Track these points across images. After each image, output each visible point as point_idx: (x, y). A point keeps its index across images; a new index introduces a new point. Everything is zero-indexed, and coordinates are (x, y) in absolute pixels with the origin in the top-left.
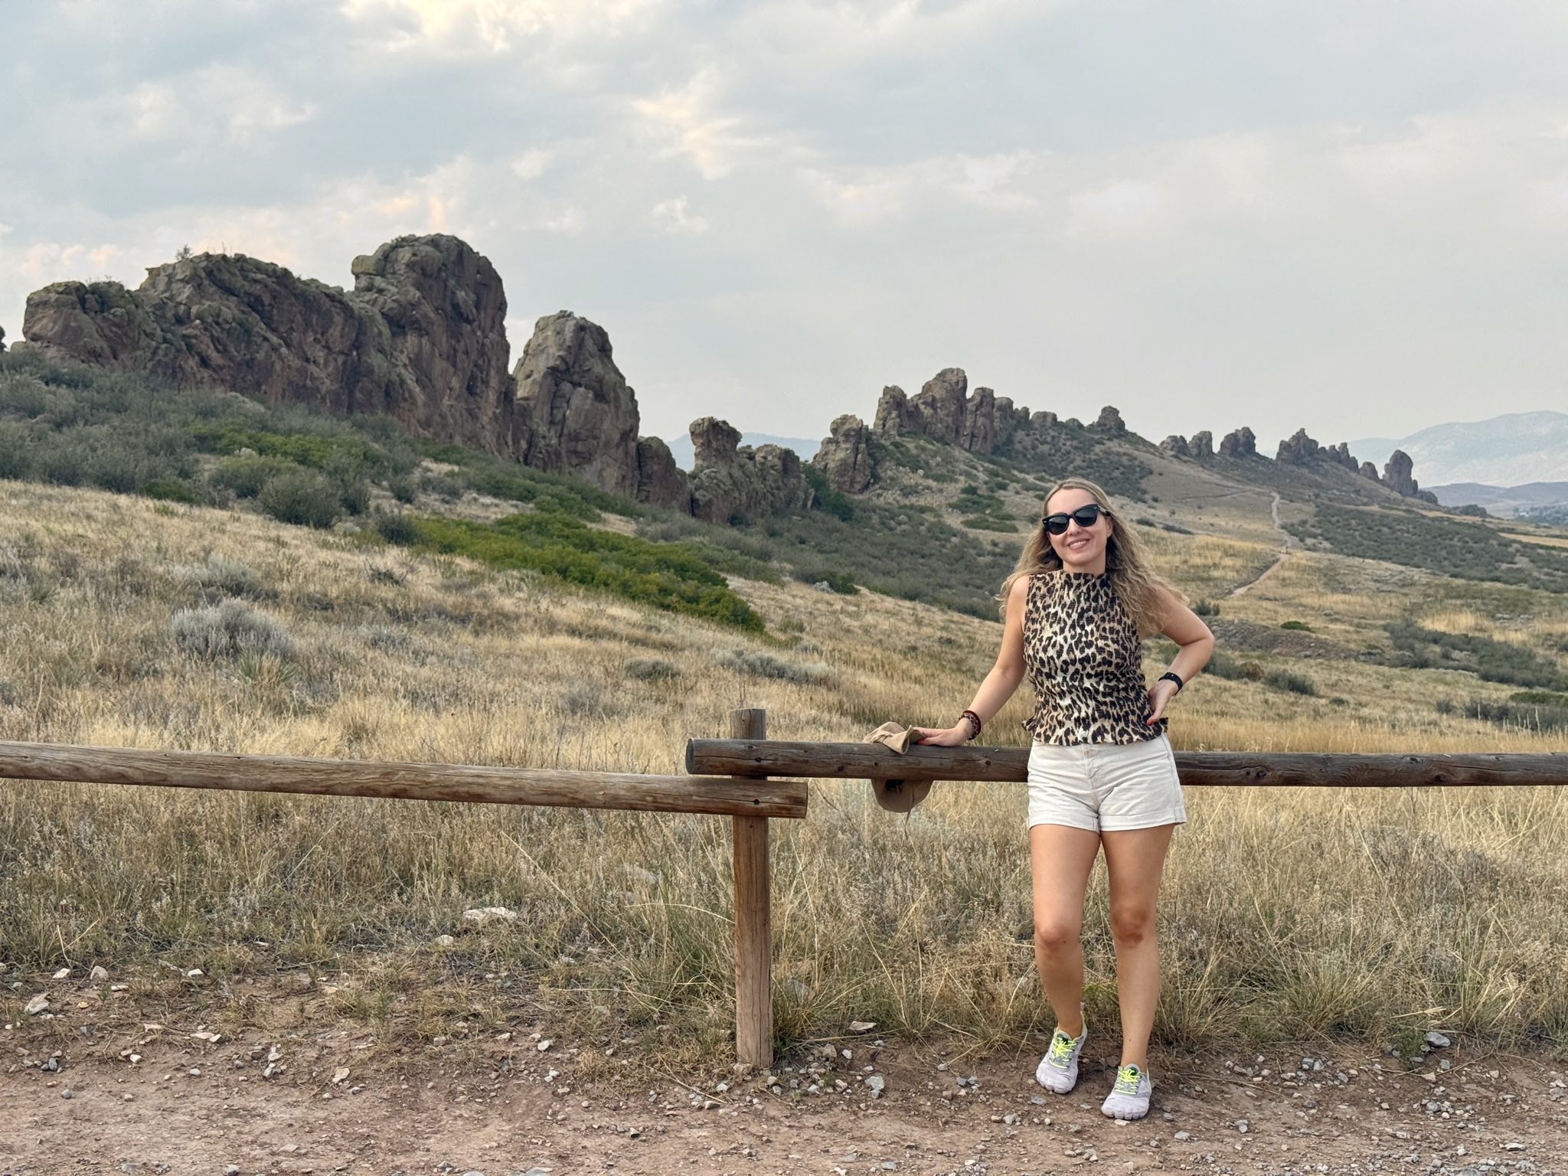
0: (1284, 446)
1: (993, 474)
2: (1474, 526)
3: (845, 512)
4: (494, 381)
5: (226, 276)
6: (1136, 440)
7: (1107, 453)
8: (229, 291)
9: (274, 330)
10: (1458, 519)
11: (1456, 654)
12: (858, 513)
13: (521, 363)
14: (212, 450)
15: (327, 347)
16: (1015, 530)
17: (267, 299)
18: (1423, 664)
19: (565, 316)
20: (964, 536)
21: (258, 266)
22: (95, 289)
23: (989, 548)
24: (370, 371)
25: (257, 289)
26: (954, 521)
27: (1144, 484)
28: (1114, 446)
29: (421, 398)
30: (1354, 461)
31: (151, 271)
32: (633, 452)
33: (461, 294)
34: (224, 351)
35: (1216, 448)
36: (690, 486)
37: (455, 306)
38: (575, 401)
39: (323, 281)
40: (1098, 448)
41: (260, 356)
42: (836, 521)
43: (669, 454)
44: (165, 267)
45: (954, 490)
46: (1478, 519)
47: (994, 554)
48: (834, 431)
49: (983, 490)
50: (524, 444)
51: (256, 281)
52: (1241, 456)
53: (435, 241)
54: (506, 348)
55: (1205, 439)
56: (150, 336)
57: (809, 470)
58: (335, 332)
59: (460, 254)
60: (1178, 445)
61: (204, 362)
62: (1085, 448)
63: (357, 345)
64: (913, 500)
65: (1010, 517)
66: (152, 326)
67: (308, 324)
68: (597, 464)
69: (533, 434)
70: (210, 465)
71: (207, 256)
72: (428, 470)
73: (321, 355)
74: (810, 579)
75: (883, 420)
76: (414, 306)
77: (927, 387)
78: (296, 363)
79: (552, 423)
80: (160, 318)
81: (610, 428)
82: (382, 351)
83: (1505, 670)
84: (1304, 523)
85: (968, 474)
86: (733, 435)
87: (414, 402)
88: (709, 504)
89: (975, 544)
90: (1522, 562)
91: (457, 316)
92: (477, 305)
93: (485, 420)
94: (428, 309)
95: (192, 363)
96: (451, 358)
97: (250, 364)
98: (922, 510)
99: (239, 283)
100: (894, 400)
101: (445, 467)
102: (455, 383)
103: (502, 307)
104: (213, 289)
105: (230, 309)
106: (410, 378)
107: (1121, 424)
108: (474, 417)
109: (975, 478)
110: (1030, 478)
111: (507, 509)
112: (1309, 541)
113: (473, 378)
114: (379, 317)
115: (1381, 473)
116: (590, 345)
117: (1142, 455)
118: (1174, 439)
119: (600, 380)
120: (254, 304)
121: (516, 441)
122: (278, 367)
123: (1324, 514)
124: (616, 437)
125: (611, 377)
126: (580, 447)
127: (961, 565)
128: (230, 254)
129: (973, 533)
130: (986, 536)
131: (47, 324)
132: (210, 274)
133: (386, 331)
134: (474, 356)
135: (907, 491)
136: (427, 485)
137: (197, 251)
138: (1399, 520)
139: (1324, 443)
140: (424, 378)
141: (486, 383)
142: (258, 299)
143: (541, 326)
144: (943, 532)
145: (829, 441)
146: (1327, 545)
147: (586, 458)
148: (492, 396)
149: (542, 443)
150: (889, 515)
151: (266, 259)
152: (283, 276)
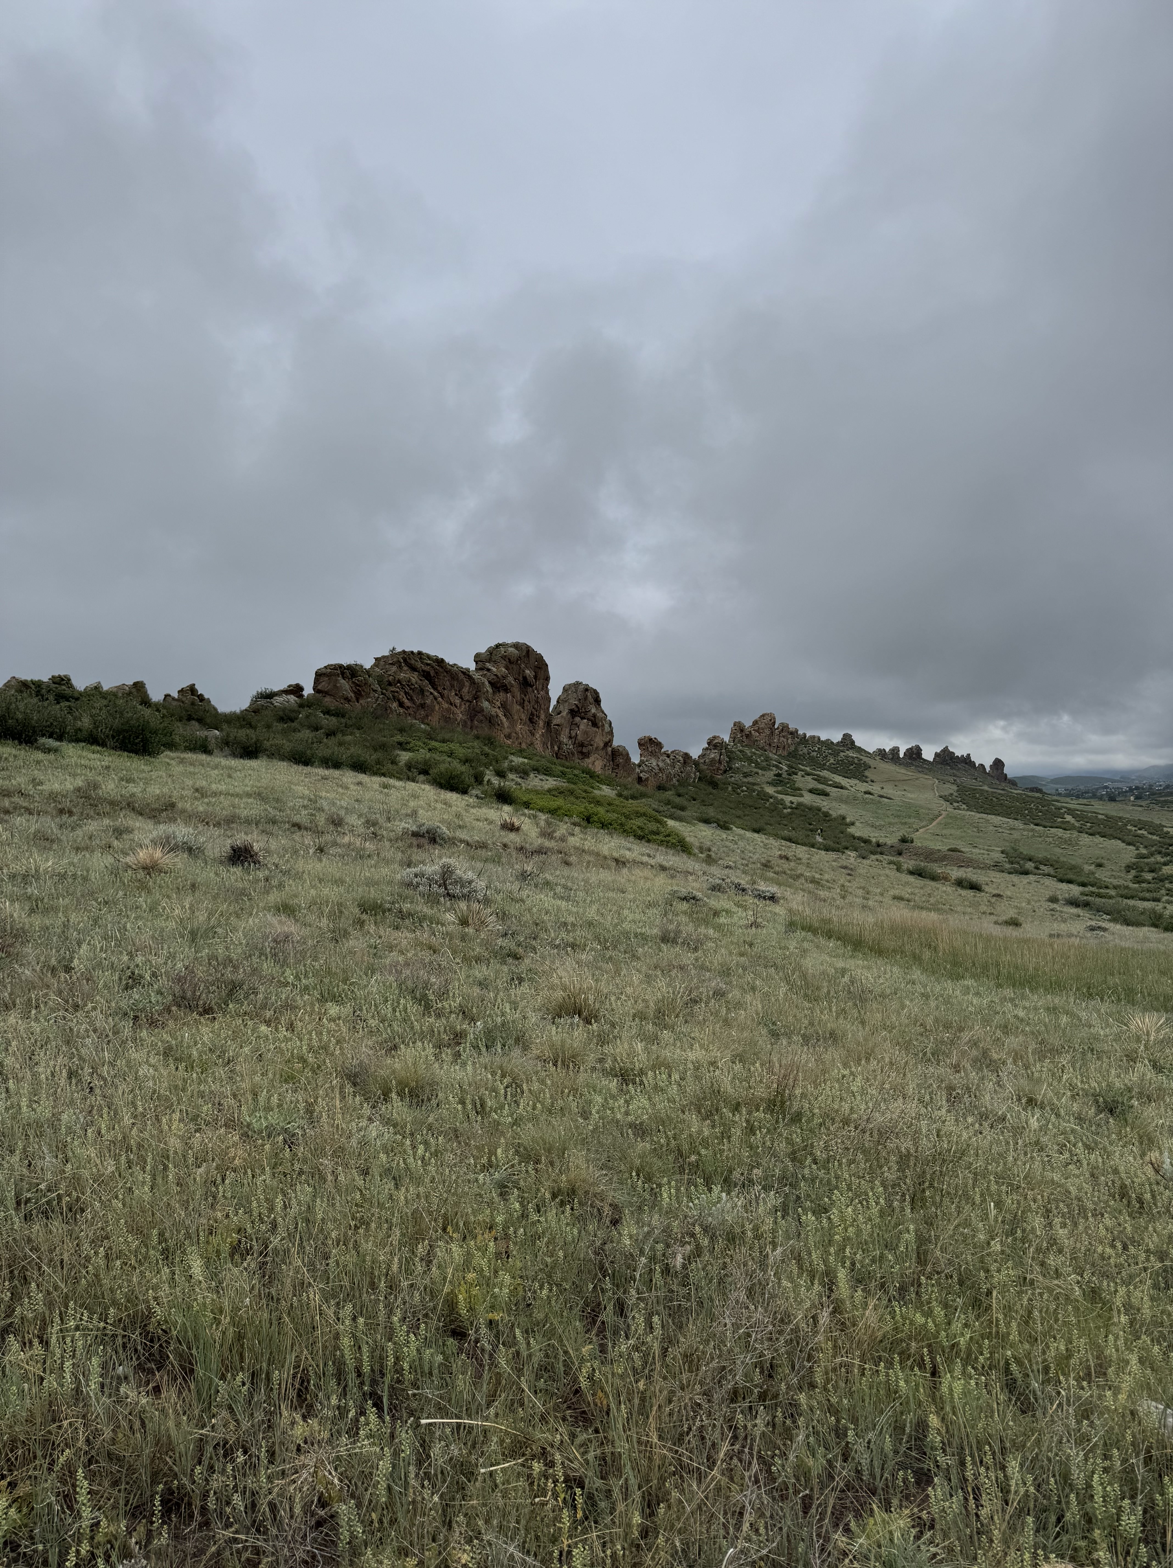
0: (937, 755)
1: (790, 767)
2: (1038, 798)
3: (714, 784)
4: (543, 716)
5: (413, 662)
6: (860, 750)
7: (847, 757)
8: (413, 669)
9: (435, 689)
10: (1030, 794)
11: (1042, 867)
12: (721, 785)
13: (555, 708)
14: (405, 750)
15: (461, 698)
16: (802, 796)
17: (432, 673)
18: (1026, 873)
19: (578, 684)
20: (776, 798)
21: (429, 657)
22: (349, 667)
23: (789, 805)
24: (482, 710)
25: (427, 668)
26: (770, 790)
27: (867, 773)
28: (851, 754)
29: (506, 723)
30: (974, 763)
31: (376, 659)
32: (610, 753)
33: (527, 672)
34: (411, 700)
35: (901, 755)
36: (637, 770)
37: (525, 678)
38: (582, 727)
39: (460, 665)
40: (842, 754)
41: (428, 702)
42: (710, 789)
43: (628, 754)
44: (384, 657)
45: (770, 775)
46: (1040, 795)
47: (791, 808)
48: (709, 744)
49: (785, 775)
50: (556, 748)
51: (428, 664)
52: (915, 759)
53: (516, 646)
54: (549, 700)
55: (895, 751)
56: (375, 691)
57: (696, 763)
58: (465, 690)
59: (528, 651)
60: (881, 753)
61: (401, 705)
62: (836, 754)
63: (476, 698)
64: (750, 779)
65: (800, 789)
66: (377, 687)
67: (452, 686)
68: (592, 759)
69: (561, 743)
70: (404, 757)
71: (404, 652)
72: (512, 761)
73: (458, 701)
74: (707, 821)
75: (733, 738)
76: (504, 677)
77: (755, 723)
78: (446, 706)
79: (570, 737)
80: (380, 683)
81: (599, 741)
82: (488, 700)
83: (1071, 876)
84: (951, 794)
85: (777, 766)
86: (659, 745)
87: (503, 726)
88: (647, 779)
89: (782, 802)
90: (1069, 818)
91: (525, 684)
92: (536, 677)
93: (538, 736)
94: (511, 679)
95: (395, 705)
96: (522, 704)
97: (423, 706)
98: (754, 784)
99: (419, 665)
100: (739, 728)
101: (521, 760)
102: (523, 717)
103: (547, 679)
104: (405, 668)
105: (414, 678)
106: (501, 714)
107: (853, 742)
108: (533, 735)
109: (781, 769)
110: (808, 769)
111: (551, 783)
112: (955, 804)
113: (532, 714)
114: (487, 683)
115: (988, 769)
116: (590, 699)
117: (865, 759)
118: (880, 750)
119: (594, 716)
120: (426, 675)
121: (552, 747)
122: (437, 707)
123: (962, 789)
124: (602, 745)
125: (599, 715)
126: (585, 750)
127: (775, 813)
128: (415, 651)
129: (780, 796)
130: (788, 799)
131: (324, 685)
132: (405, 660)
133: (490, 690)
134: (533, 703)
135: (746, 775)
136: (512, 769)
137: (399, 649)
138: (1002, 795)
139: (958, 753)
140: (508, 713)
141: (539, 717)
142: (428, 673)
143: (565, 690)
144: (767, 797)
145: (707, 749)
146: (964, 806)
147: (585, 755)
148: (541, 724)
149: (565, 747)
150: (737, 786)
151: (432, 653)
152: (440, 662)
